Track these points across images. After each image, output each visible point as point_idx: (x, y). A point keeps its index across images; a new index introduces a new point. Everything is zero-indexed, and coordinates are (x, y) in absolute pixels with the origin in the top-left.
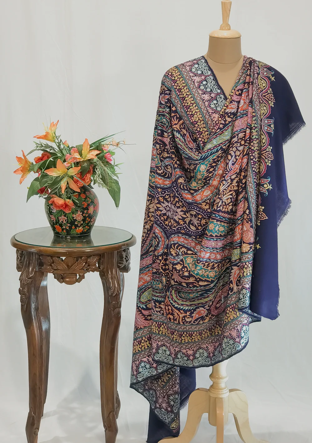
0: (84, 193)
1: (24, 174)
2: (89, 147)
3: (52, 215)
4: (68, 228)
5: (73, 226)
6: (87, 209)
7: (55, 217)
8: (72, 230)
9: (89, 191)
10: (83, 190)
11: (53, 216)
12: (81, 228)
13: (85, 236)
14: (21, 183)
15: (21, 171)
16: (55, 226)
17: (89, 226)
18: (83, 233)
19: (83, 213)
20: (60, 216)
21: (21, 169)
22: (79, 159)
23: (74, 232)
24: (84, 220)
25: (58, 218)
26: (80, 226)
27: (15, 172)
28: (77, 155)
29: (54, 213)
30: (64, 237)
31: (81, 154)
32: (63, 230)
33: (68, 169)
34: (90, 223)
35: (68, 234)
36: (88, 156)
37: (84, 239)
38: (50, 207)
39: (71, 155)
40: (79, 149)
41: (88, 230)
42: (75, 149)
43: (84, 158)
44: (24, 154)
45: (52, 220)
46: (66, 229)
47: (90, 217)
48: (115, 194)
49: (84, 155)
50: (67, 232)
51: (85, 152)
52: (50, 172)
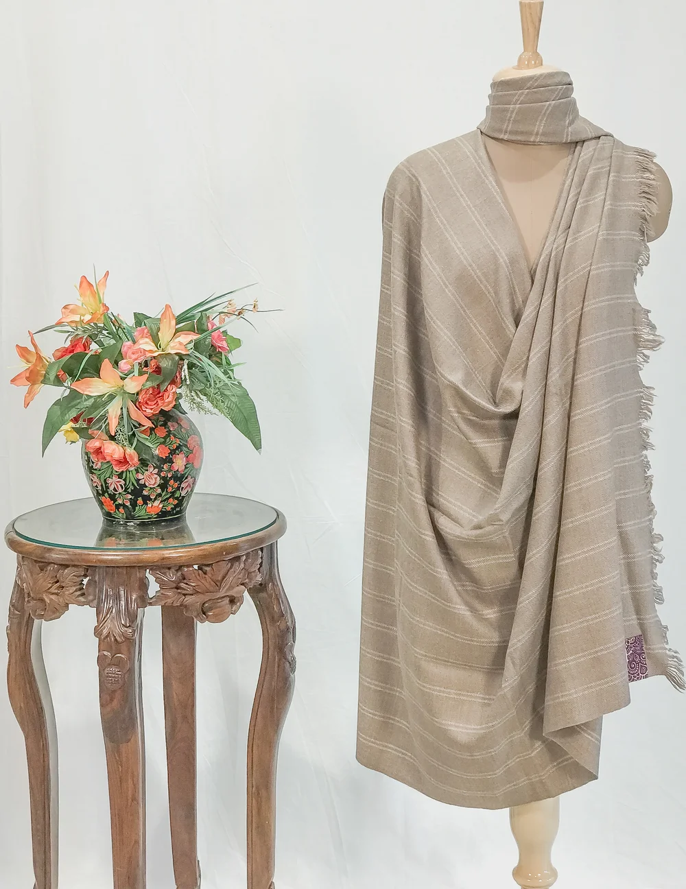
0: (165, 425)
1: (33, 384)
2: (174, 322)
3: (92, 473)
4: (128, 504)
5: (140, 499)
6: (169, 460)
7: (98, 478)
8: (137, 508)
9: (177, 421)
10: (163, 419)
11: (96, 477)
12: (156, 503)
13: (172, 518)
14: (27, 405)
15: (28, 379)
16: (103, 499)
17: (177, 498)
18: (163, 513)
19: (161, 470)
20: (109, 477)
21: (28, 375)
22: (151, 351)
23: (143, 512)
24: (163, 486)
25: (105, 480)
26: (155, 499)
27: (13, 381)
28: (146, 343)
29: (96, 470)
30: (121, 523)
31: (155, 340)
32: (118, 507)
33: (123, 379)
34: (178, 492)
35: (130, 517)
36: (172, 344)
37: (166, 526)
38: (89, 458)
39: (134, 342)
40: (151, 329)
41: (176, 506)
42: (143, 330)
43: (163, 350)
44: (32, 339)
45: (95, 485)
46: (124, 506)
47: (180, 478)
48: (247, 422)
49: (163, 342)
50: (128, 512)
51: (165, 335)
52: (82, 388)
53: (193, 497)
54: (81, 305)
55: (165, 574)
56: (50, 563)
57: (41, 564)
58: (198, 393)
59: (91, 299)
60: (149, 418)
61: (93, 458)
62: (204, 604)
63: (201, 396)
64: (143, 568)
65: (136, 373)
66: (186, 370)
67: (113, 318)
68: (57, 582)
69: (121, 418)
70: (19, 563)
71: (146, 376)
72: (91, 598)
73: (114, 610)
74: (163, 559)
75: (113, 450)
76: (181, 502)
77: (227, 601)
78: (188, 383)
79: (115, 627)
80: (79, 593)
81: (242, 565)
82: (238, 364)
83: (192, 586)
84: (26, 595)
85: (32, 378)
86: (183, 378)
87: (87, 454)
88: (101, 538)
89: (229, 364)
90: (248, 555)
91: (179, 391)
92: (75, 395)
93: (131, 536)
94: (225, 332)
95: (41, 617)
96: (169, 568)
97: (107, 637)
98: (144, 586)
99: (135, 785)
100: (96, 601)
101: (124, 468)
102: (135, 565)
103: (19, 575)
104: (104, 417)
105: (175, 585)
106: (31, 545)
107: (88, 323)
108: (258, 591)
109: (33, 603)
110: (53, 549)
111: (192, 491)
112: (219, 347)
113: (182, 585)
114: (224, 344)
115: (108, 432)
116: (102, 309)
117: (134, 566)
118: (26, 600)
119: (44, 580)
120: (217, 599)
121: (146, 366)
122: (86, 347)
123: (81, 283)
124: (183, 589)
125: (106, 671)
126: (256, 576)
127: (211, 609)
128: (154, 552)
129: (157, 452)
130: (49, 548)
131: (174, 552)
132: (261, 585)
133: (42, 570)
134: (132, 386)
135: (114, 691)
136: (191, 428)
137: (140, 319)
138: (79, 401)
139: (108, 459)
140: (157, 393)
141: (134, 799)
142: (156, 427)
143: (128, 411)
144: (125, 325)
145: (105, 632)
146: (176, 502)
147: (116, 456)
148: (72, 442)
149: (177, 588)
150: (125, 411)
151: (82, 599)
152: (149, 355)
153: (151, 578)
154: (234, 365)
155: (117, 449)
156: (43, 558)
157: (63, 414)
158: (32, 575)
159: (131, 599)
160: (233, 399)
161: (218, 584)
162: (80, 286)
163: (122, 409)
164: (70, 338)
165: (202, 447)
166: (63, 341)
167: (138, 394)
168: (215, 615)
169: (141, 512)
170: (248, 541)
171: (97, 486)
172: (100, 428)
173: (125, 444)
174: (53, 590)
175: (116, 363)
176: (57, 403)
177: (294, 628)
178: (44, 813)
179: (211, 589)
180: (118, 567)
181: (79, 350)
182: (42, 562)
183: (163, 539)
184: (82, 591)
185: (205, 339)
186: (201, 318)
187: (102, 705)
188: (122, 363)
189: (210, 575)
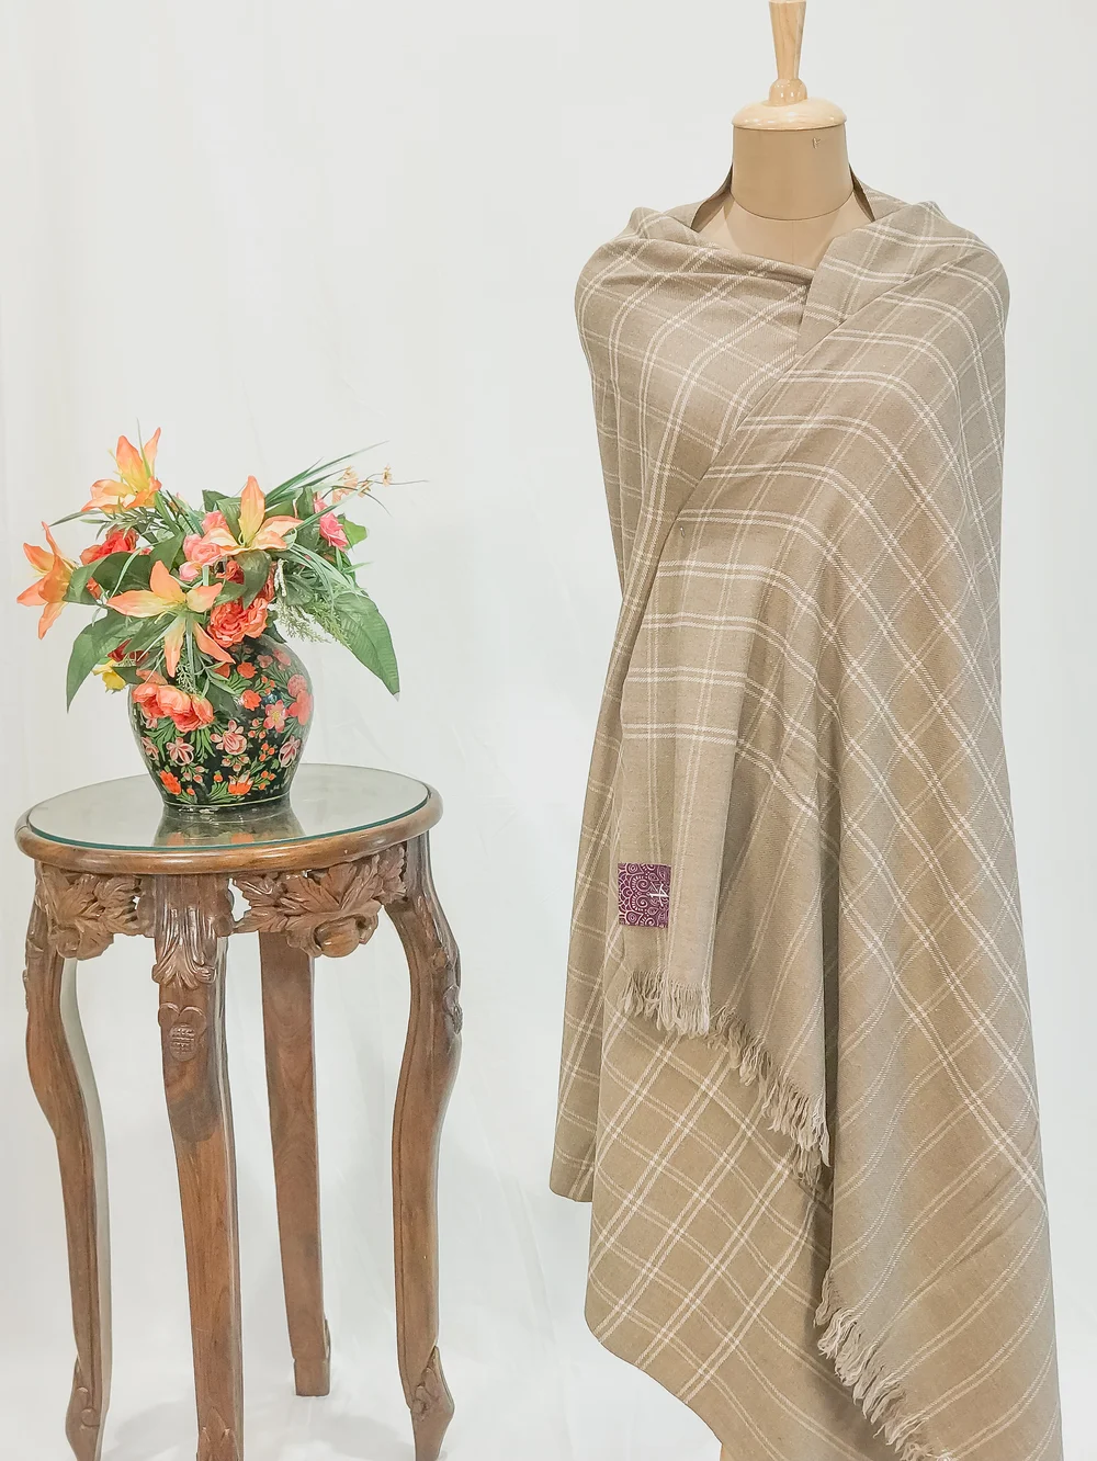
0: (252, 660)
1: (52, 602)
2: (261, 503)
3: (145, 736)
4: (200, 781)
5: (218, 773)
6: (260, 713)
7: (154, 742)
8: (214, 787)
9: (271, 653)
10: (248, 651)
11: (150, 742)
12: (243, 779)
13: (268, 800)
14: (42, 634)
15: (42, 594)
17: (274, 771)
18: (255, 794)
19: (247, 728)
20: (170, 741)
21: (42, 588)
22: (228, 548)
23: (223, 794)
24: (253, 753)
25: (164, 746)
26: (241, 773)
27: (20, 598)
28: (220, 535)
29: (150, 730)
30: (191, 809)
31: (235, 531)
32: (184, 786)
33: (185, 591)
34: (275, 761)
35: (204, 801)
36: (260, 537)
37: (257, 814)
38: (138, 712)
39: (202, 535)
40: (228, 515)
41: (273, 783)
42: (215, 517)
43: (246, 546)
44: (48, 534)
45: (149, 753)
46: (195, 785)
47: (276, 740)
48: (377, 653)
49: (245, 533)
50: (201, 794)
51: (248, 524)
52: (125, 605)
53: (299, 771)
54: (119, 481)
55: (256, 884)
56: (81, 873)
57: (69, 875)
58: (300, 609)
59: (135, 471)
60: (227, 650)
61: (145, 712)
62: (317, 928)
63: (304, 614)
64: (226, 875)
65: (206, 581)
66: (281, 575)
67: (170, 500)
68: (95, 900)
69: (184, 650)
70: (38, 874)
71: (220, 586)
72: (146, 923)
73: (181, 940)
74: (256, 861)
75: (175, 700)
76: (280, 777)
77: (353, 923)
78: (284, 594)
79: (184, 965)
80: (128, 916)
81: (375, 871)
82: (361, 565)
83: (298, 901)
84: (50, 923)
85: (51, 593)
86: (277, 588)
87: (136, 706)
88: (161, 833)
89: (346, 564)
90: (382, 854)
91: (272, 607)
92: (114, 617)
93: (205, 829)
94: (341, 517)
95: (73, 954)
96: (263, 876)
97: (171, 981)
98: (226, 903)
99: (222, 1204)
100: (154, 928)
101: (191, 727)
102: (211, 871)
103: (38, 892)
104: (158, 650)
105: (272, 902)
106: (54, 845)
107: (131, 507)
108: (401, 910)
109: (60, 933)
110: (86, 852)
111: (297, 759)
112: (333, 540)
113: (284, 901)
114: (341, 536)
115: (165, 673)
116: (151, 486)
117: (211, 874)
118: (50, 929)
119: (75, 899)
120: (339, 921)
121: (221, 570)
122: (130, 544)
123: (119, 447)
124: (286, 906)
125: (172, 1033)
126: (397, 885)
127: (328, 936)
128: (242, 851)
129: (241, 701)
130: (81, 849)
131: (272, 852)
132: (405, 899)
133: (72, 883)
134: (201, 600)
135: (185, 1063)
136: (293, 663)
137: (211, 499)
138: (120, 626)
139: (167, 712)
140: (239, 611)
141: (221, 1223)
142: (239, 663)
143: (195, 640)
144: (188, 510)
145: (169, 973)
146: (274, 776)
147: (179, 709)
148: (115, 690)
149: (277, 906)
150: (189, 638)
151: (132, 925)
152: (224, 553)
153: (237, 892)
154: (355, 567)
155: (180, 698)
156: (75, 864)
157: (96, 646)
158: (57, 891)
159: (207, 922)
160: (356, 618)
161: (339, 898)
162: (118, 452)
163: (185, 636)
164: (105, 531)
165: (310, 694)
166: (95, 537)
167: (209, 613)
168: (334, 946)
169: (220, 792)
170: (383, 833)
171: (152, 756)
172: (151, 668)
173: (192, 689)
174: (89, 913)
175: (176, 567)
176: (87, 630)
177: (458, 963)
178: (88, 1251)
179: (328, 906)
180: (186, 876)
181: (119, 549)
182: (70, 871)
183: (254, 832)
184: (132, 914)
185: (310, 527)
186: (304, 495)
187: (167, 1085)
188: (184, 568)
189: (327, 886)
